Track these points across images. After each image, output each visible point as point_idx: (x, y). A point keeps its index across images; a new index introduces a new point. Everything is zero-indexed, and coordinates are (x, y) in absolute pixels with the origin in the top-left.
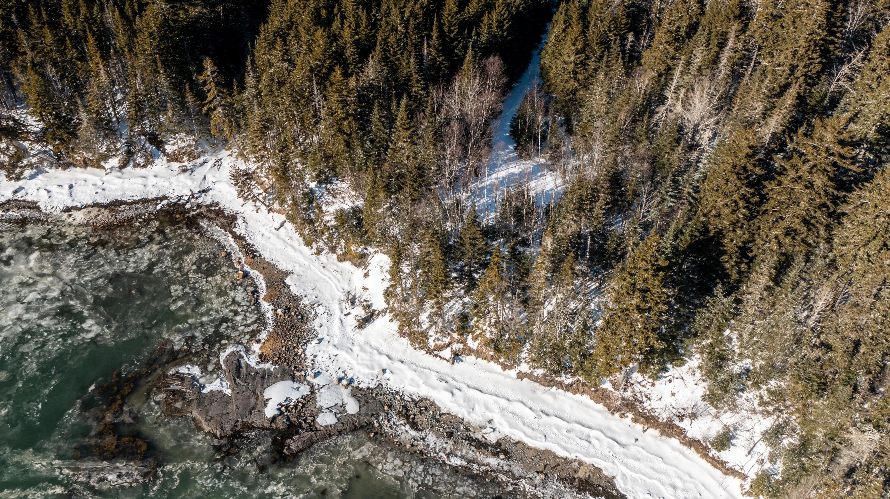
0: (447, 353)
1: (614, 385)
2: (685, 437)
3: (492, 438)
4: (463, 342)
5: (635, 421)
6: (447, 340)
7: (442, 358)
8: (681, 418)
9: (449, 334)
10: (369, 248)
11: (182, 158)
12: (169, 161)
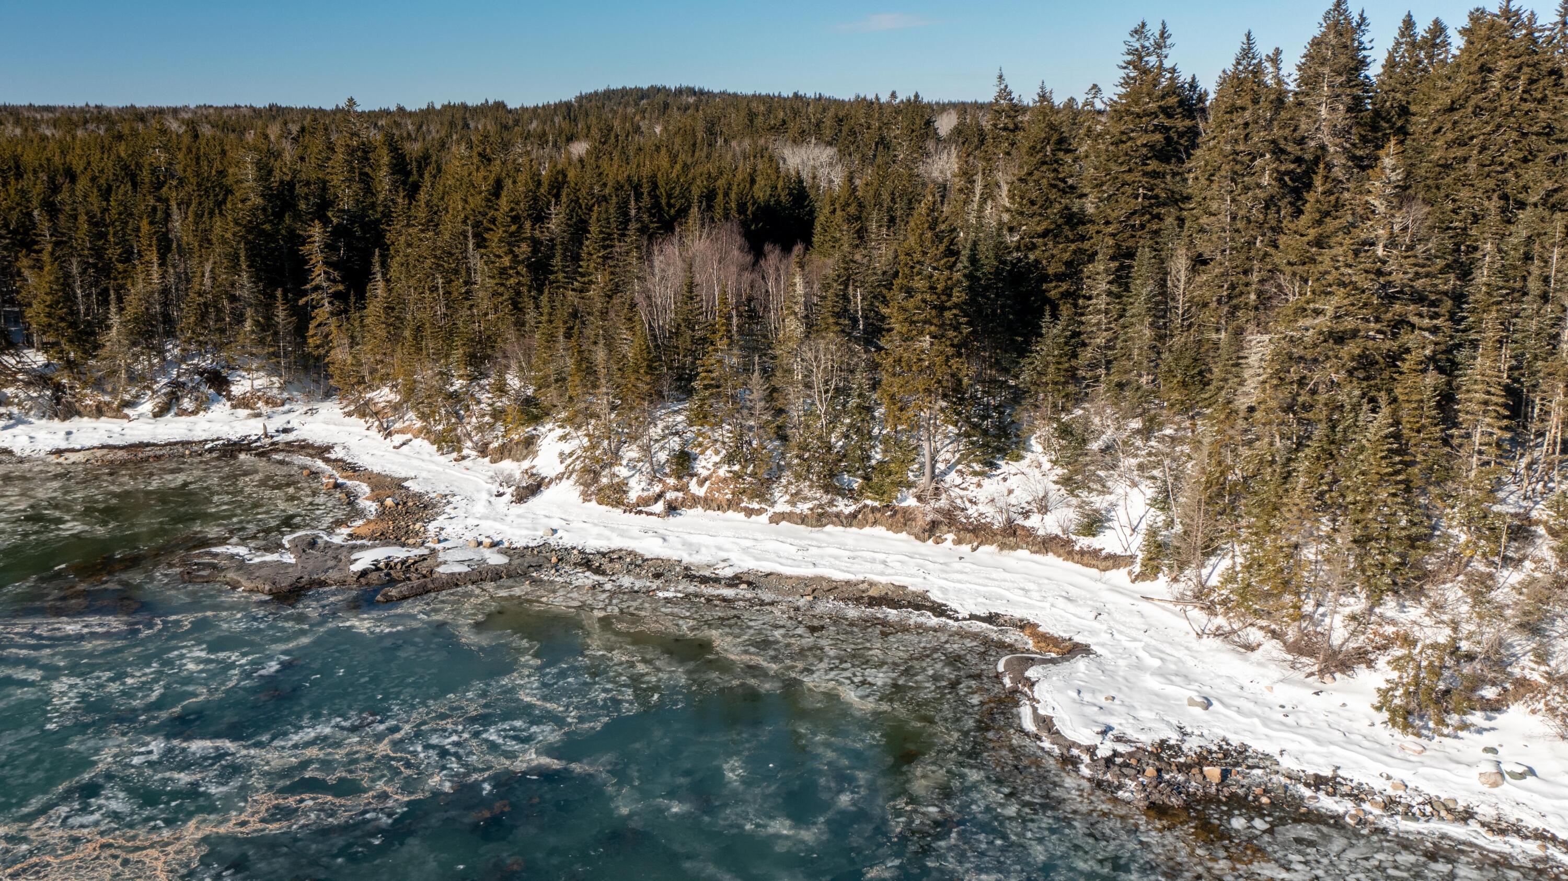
0: (659, 507)
1: (919, 498)
2: (1036, 537)
3: (729, 572)
4: (684, 488)
5: (959, 542)
6: (657, 488)
7: (651, 514)
8: (1026, 514)
9: (660, 480)
10: (540, 428)
11: (255, 404)
12: (234, 407)
